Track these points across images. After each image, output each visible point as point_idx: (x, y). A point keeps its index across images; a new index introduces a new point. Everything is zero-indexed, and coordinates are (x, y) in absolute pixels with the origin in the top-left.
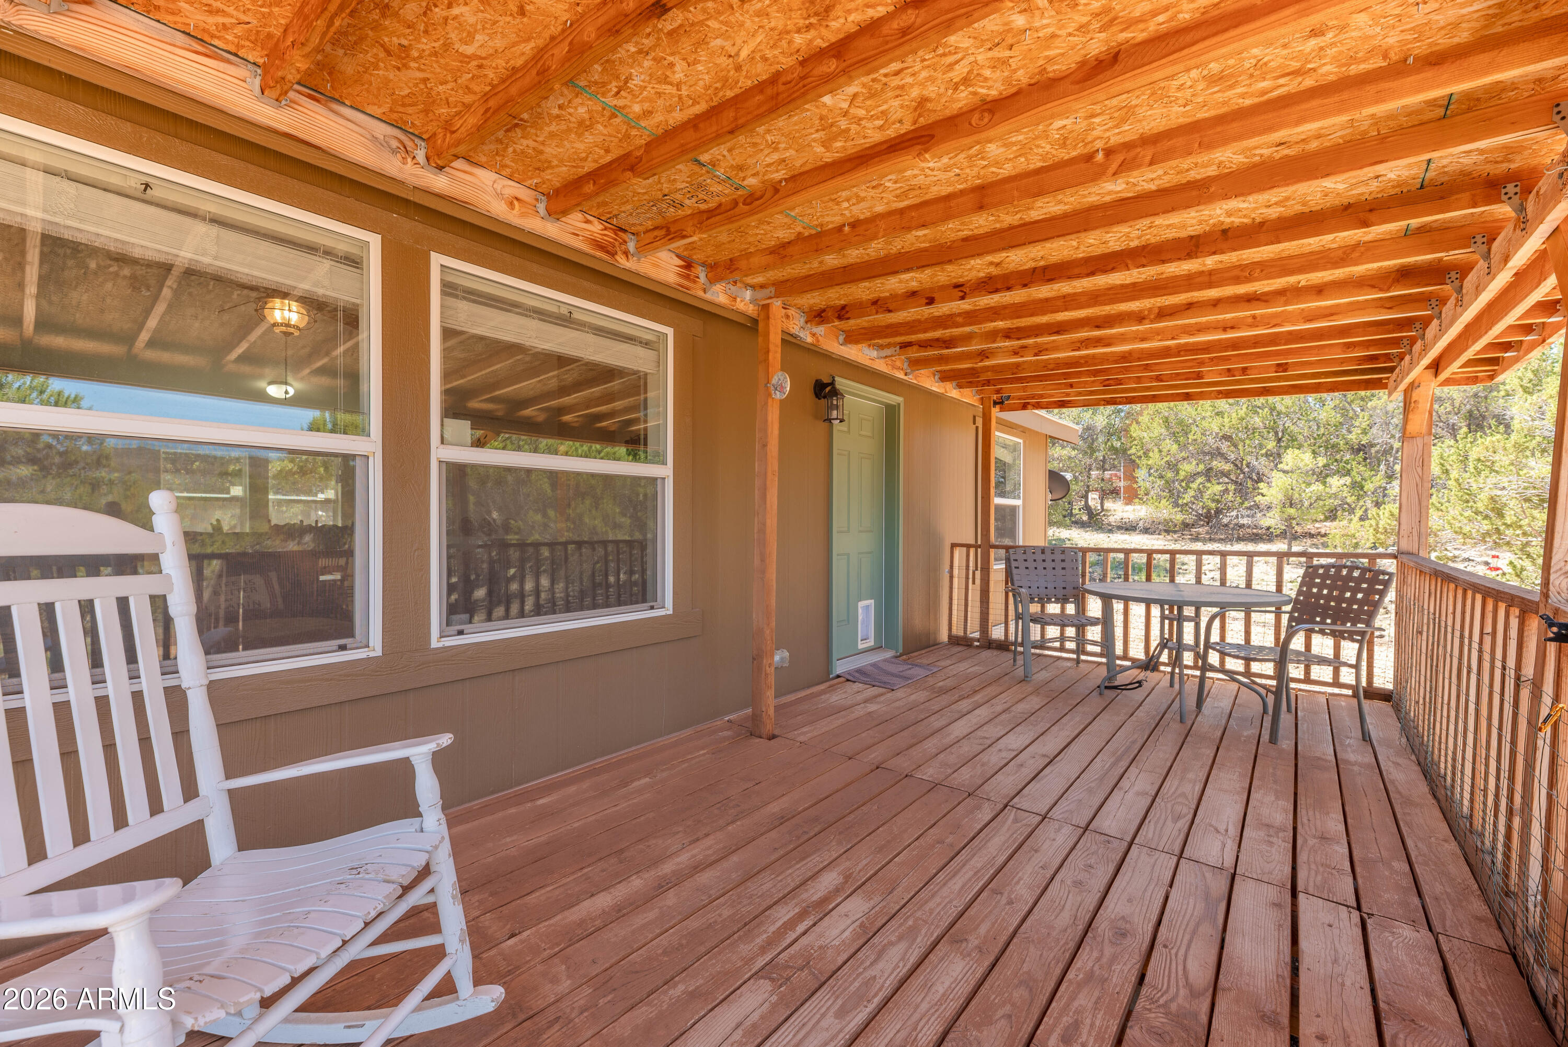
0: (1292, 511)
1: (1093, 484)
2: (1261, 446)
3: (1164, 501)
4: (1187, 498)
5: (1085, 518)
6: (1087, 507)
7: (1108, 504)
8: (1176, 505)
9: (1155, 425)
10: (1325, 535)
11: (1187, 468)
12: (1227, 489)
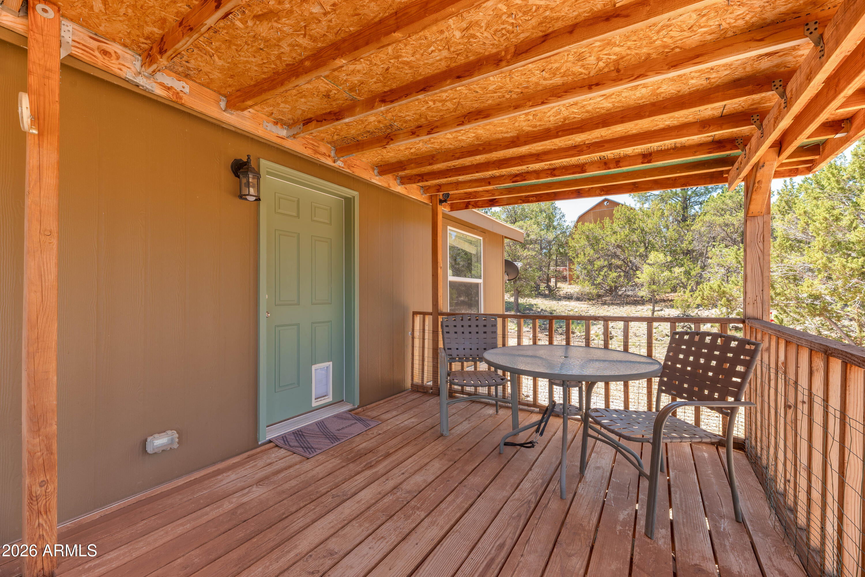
0: (654, 287)
1: (551, 274)
2: (637, 251)
3: (587, 282)
4: (599, 280)
5: (547, 292)
6: (548, 287)
7: (559, 285)
8: (593, 284)
9: (582, 239)
10: (672, 300)
11: (598, 263)
12: (620, 275)
